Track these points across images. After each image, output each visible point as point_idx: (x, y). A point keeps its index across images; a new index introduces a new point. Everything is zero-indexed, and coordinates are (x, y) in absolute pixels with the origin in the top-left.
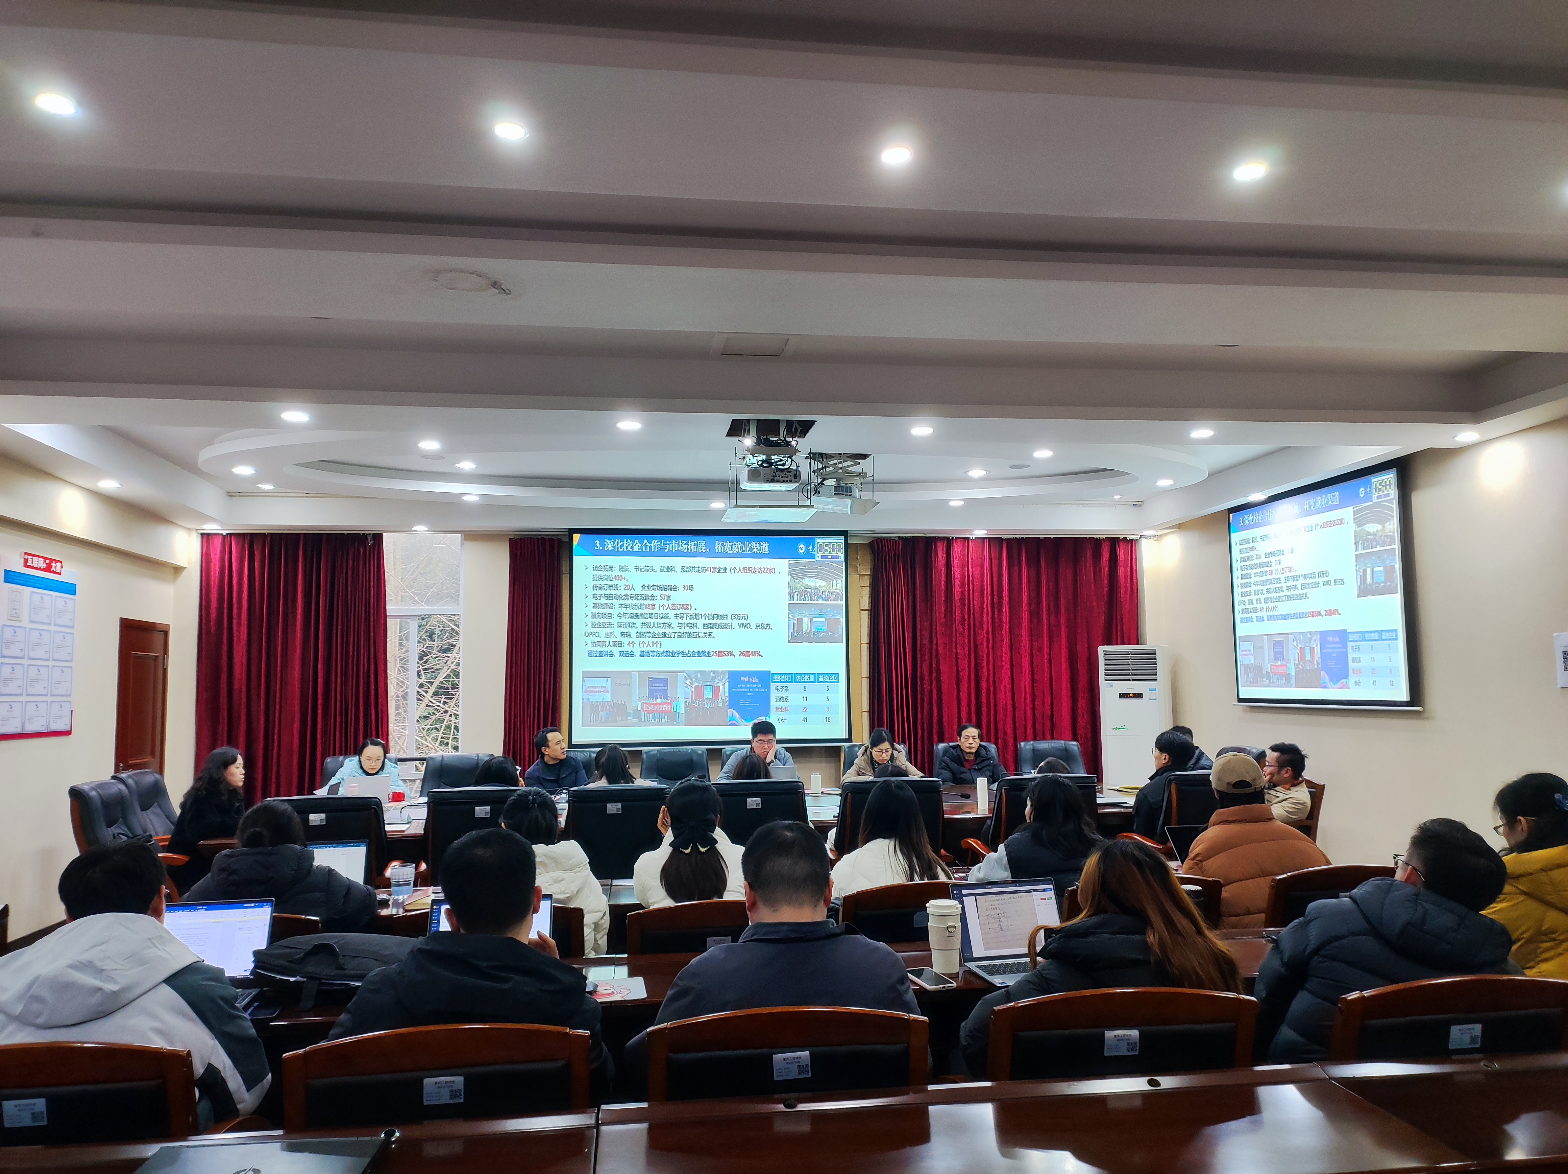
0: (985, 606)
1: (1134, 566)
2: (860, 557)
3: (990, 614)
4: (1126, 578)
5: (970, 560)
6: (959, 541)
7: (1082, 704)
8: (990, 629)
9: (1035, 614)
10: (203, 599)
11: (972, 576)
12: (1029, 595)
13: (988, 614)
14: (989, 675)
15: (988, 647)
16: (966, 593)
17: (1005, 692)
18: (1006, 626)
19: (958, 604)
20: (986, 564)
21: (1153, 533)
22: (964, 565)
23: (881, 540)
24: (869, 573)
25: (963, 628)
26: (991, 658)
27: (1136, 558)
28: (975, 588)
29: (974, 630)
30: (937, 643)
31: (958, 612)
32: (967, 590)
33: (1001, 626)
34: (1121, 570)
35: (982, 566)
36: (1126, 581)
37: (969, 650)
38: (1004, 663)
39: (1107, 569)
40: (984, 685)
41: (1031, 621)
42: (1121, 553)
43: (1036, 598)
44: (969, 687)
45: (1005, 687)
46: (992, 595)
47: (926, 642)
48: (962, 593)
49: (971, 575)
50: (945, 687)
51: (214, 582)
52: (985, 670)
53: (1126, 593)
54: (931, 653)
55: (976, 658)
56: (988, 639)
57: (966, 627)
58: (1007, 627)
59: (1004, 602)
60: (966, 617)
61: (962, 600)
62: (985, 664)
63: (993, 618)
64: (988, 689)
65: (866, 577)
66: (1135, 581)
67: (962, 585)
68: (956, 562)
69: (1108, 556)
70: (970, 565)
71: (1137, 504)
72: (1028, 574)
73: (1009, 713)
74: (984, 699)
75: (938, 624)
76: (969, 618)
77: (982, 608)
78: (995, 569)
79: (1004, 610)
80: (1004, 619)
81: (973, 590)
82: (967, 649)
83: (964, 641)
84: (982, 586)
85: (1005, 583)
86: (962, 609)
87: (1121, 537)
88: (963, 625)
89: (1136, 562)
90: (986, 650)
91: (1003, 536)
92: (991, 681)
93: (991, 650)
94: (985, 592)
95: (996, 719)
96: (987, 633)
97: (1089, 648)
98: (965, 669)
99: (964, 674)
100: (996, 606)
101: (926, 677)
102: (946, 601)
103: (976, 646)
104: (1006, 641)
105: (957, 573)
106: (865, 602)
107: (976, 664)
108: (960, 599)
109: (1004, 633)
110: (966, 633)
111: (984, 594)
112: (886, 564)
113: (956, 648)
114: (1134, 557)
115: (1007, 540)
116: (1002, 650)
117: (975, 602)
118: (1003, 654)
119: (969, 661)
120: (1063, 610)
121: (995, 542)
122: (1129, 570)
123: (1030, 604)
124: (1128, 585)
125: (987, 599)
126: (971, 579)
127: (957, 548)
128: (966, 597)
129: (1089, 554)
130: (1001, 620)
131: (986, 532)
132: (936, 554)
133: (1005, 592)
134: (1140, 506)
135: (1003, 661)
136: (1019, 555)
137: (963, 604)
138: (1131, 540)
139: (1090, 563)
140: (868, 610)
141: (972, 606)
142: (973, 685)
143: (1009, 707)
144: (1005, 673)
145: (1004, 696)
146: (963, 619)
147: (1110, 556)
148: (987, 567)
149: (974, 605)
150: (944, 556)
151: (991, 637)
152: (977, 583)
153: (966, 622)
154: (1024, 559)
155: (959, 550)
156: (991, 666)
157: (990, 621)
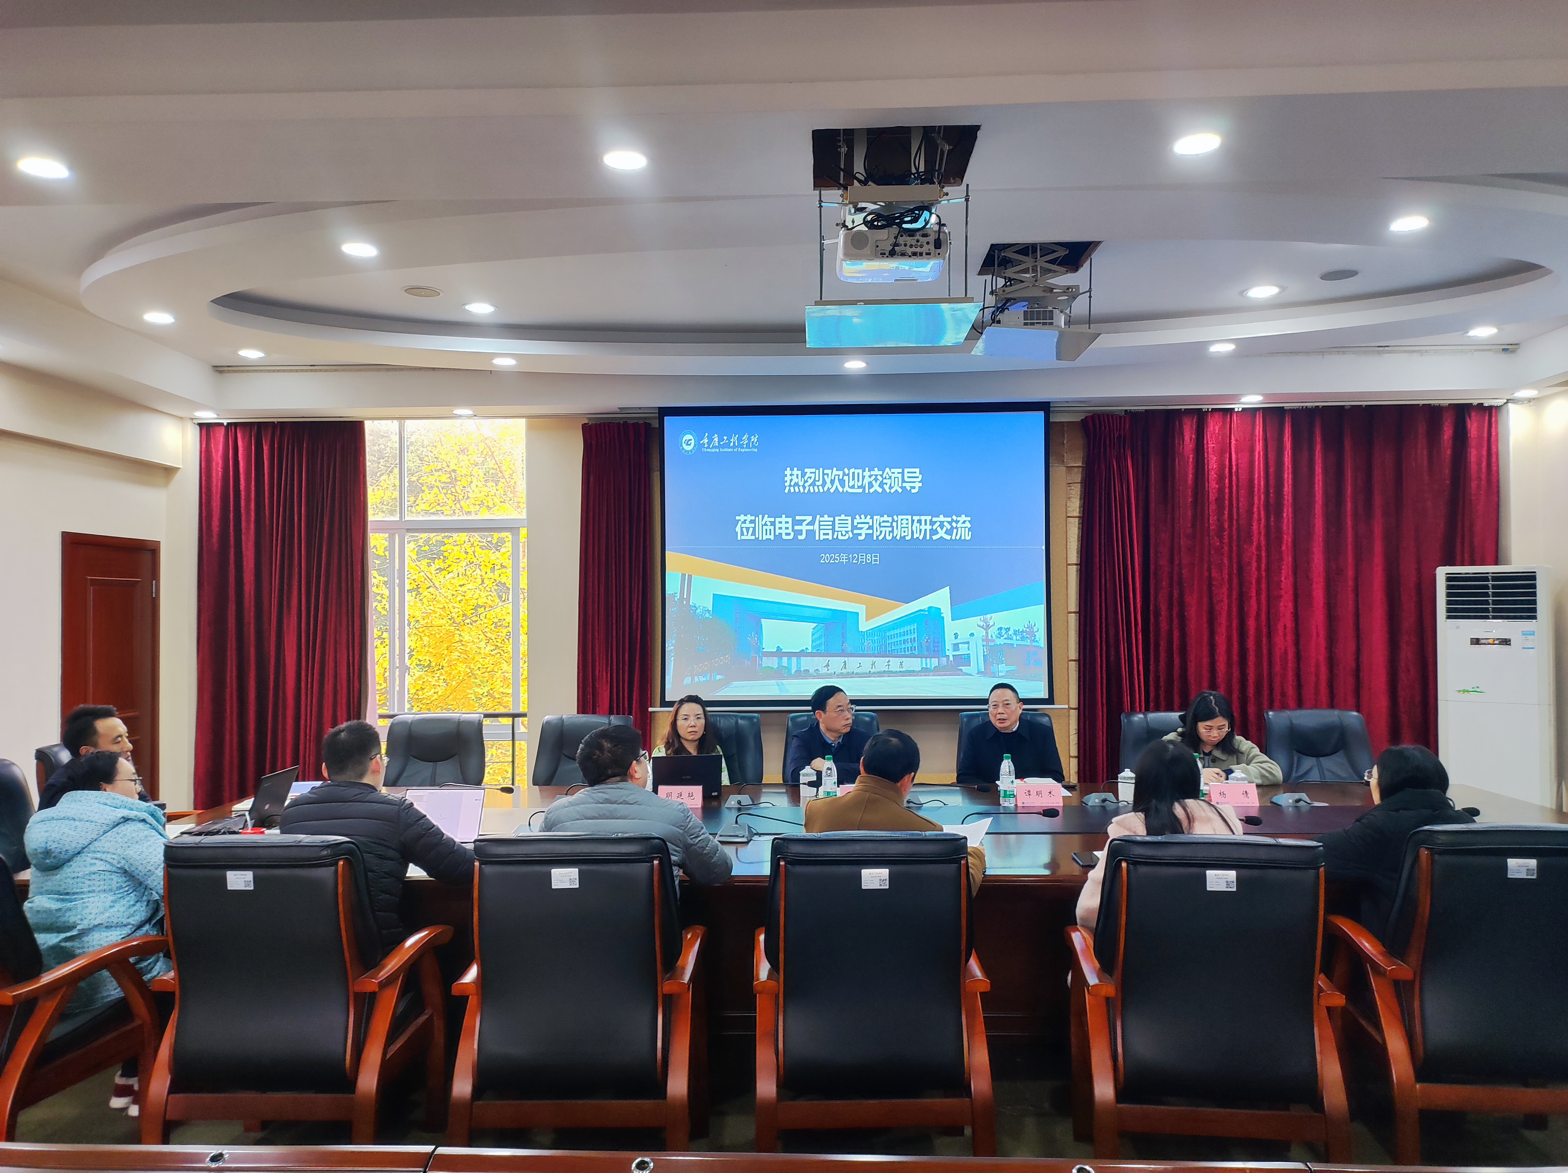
0: (1255, 509)
1: (1493, 447)
2: (1067, 442)
3: (1263, 520)
4: (1479, 464)
5: (1233, 442)
6: (1216, 415)
7: (1407, 653)
8: (1263, 543)
9: (1334, 520)
10: (203, 508)
11: (1237, 465)
12: (1326, 493)
13: (1259, 520)
14: (1259, 609)
15: (1258, 569)
16: (1227, 490)
17: (1285, 635)
18: (1287, 539)
19: (1213, 507)
20: (1259, 447)
21: (1530, 394)
22: (1224, 449)
23: (1099, 416)
24: (1080, 464)
25: (1221, 542)
26: (1263, 586)
27: (1497, 434)
28: (1240, 484)
29: (1238, 546)
30: (1180, 564)
31: (1213, 519)
32: (1227, 485)
33: (1279, 539)
34: (1473, 454)
35: (1252, 450)
36: (1480, 469)
37: (1230, 575)
38: (1282, 592)
39: (1449, 452)
40: (1251, 623)
41: (1326, 530)
42: (1473, 426)
43: (1335, 498)
44: (1229, 627)
45: (1285, 628)
46: (1266, 493)
47: (1163, 562)
48: (1221, 490)
49: (1234, 463)
50: (1192, 626)
51: (217, 486)
52: (1254, 601)
53: (1479, 487)
54: (1171, 578)
55: (1241, 584)
56: (1259, 558)
57: (1226, 541)
58: (1290, 540)
59: (1286, 502)
60: (1226, 526)
61: (1219, 500)
62: (1254, 594)
63: (1267, 526)
64: (1258, 629)
65: (1076, 470)
66: (1494, 468)
67: (1220, 479)
68: (1211, 444)
69: (1451, 431)
70: (1233, 450)
71: (1509, 349)
72: (1323, 462)
73: (1291, 665)
74: (1251, 644)
75: (1182, 536)
76: (1230, 526)
77: (1250, 512)
78: (1272, 456)
79: (1285, 515)
80: (1285, 527)
81: (1237, 486)
82: (1226, 572)
83: (1222, 560)
84: (1251, 480)
85: (1288, 476)
86: (1220, 513)
87: (1475, 402)
88: (1220, 537)
89: (1497, 440)
90: (1256, 573)
91: (1286, 406)
92: (1263, 616)
93: (1264, 574)
94: (1256, 489)
95: (1270, 674)
96: (1259, 548)
97: (1419, 570)
98: (1222, 601)
99: (1223, 608)
100: (1274, 508)
101: (1164, 612)
102: (1195, 502)
103: (1240, 569)
104: (1288, 560)
105: (1212, 462)
106: (1075, 506)
108: (1216, 500)
109: (1284, 548)
110: (1226, 548)
111: (1253, 492)
112: (1105, 451)
113: (1209, 570)
114: (1493, 434)
115: (1294, 412)
116: (1281, 573)
117: (1241, 505)
118: (1283, 579)
119: (1230, 590)
120: (1377, 513)
121: (1275, 415)
122: (1484, 453)
123: (1326, 505)
124: (1483, 476)
125: (1259, 500)
126: (1234, 470)
127: (1213, 427)
128: (1227, 497)
129: (1421, 428)
130: (1279, 530)
131: (1259, 398)
132: (1182, 434)
133: (1287, 488)
134: (1513, 351)
135: (1281, 589)
136: (1312, 434)
137: (1220, 507)
138: (1490, 408)
139: (1421, 444)
140: (1078, 517)
141: (1235, 510)
142: (1235, 623)
143: (1291, 656)
144: (1286, 607)
145: (1283, 642)
146: (1221, 528)
147: (1456, 432)
148: (1259, 453)
149: (1238, 506)
150: (1193, 436)
151: (1263, 554)
152: (1243, 476)
153: (1226, 533)
154: (1318, 439)
155: (1217, 428)
156: (1263, 597)
157: (1263, 532)
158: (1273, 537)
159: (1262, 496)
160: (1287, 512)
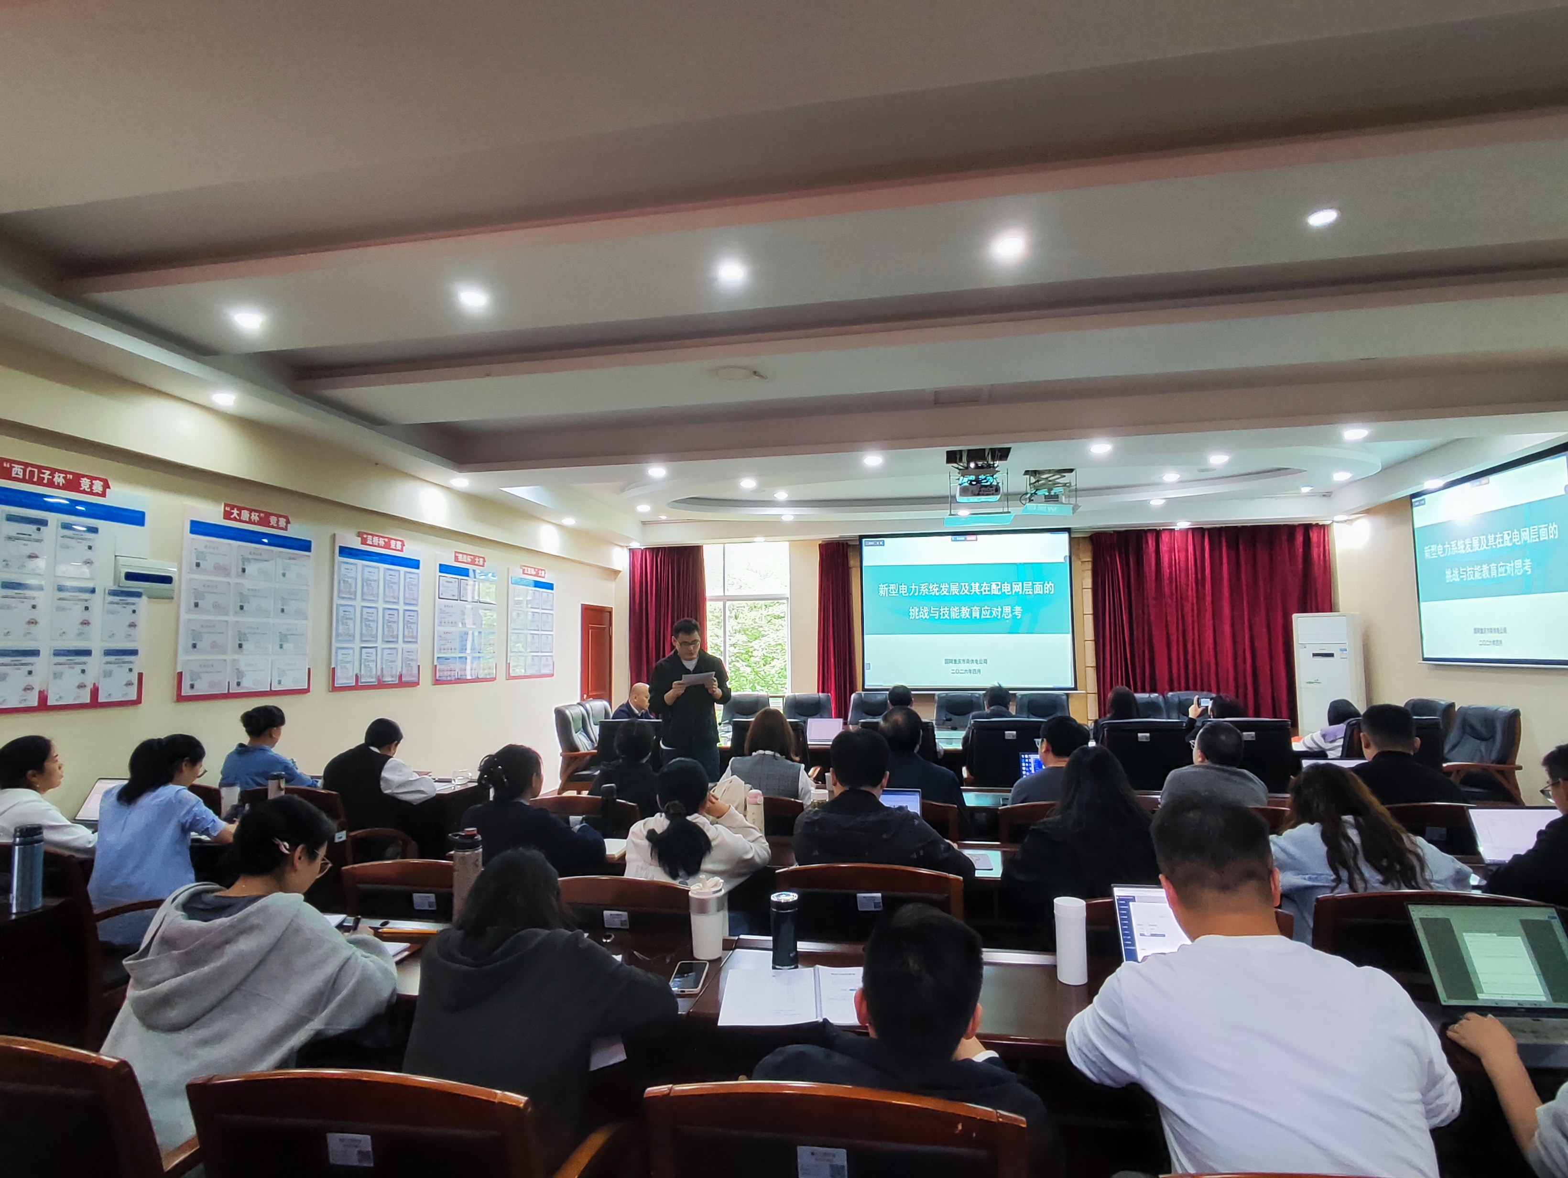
0: (1190, 584)
1: (1326, 546)
2: (1082, 548)
3: (1195, 589)
4: (1319, 557)
5: (1176, 548)
6: (1166, 532)
8: (1195, 602)
9: (1235, 588)
11: (1179, 559)
12: (1229, 574)
13: (1192, 589)
14: (1194, 637)
15: (1193, 616)
16: (1174, 573)
17: (1209, 652)
18: (1208, 599)
19: (1167, 582)
20: (1191, 549)
21: (1344, 517)
22: (1171, 550)
23: (1100, 534)
24: (1090, 560)
25: (1172, 601)
26: (1196, 625)
27: (1328, 540)
28: (1181, 569)
29: (1181, 603)
30: (1149, 615)
31: (1167, 589)
32: (1174, 571)
33: (1204, 599)
34: (1315, 551)
35: (1187, 552)
37: (1177, 619)
38: (1207, 629)
39: (1301, 550)
40: (1190, 645)
41: (1231, 595)
42: (1314, 536)
43: (1235, 576)
44: (1178, 650)
45: (1209, 648)
46: (1196, 574)
47: (1139, 613)
48: (1171, 573)
49: (1177, 559)
50: (1157, 649)
52: (1191, 634)
53: (1318, 569)
55: (1183, 624)
56: (1193, 610)
57: (1175, 600)
58: (1210, 600)
59: (1207, 579)
60: (1174, 592)
61: (1170, 578)
62: (1191, 629)
63: (1197, 593)
64: (1194, 651)
65: (1087, 562)
66: (1328, 561)
67: (1170, 566)
68: (1164, 548)
69: (1301, 539)
70: (1176, 551)
71: (1327, 495)
72: (1228, 557)
75: (1149, 598)
76: (1176, 592)
77: (1187, 585)
78: (1199, 553)
80: (1207, 593)
81: (1179, 571)
82: (1175, 617)
83: (1173, 610)
84: (1187, 568)
85: (1207, 564)
86: (1171, 585)
87: (1314, 523)
88: (1171, 598)
89: (1329, 545)
90: (1192, 618)
91: (1204, 527)
92: (1197, 641)
93: (1196, 619)
96: (1193, 604)
97: (1285, 616)
98: (1173, 633)
99: (1174, 638)
100: (1200, 582)
101: (1141, 640)
102: (1156, 578)
103: (1183, 617)
104: (1210, 610)
105: (1165, 559)
106: (1088, 582)
107: (1184, 631)
108: (1168, 578)
109: (1207, 604)
110: (1175, 605)
111: (1189, 573)
112: (1104, 552)
113: (1167, 618)
114: (1326, 539)
115: (1209, 530)
116: (1206, 618)
117: (1182, 581)
118: (1207, 621)
120: (1261, 583)
121: (1198, 532)
122: (1322, 548)
123: (1230, 581)
124: (1322, 563)
125: (1192, 577)
126: (1177, 561)
127: (1165, 538)
128: (1174, 576)
129: (1284, 538)
130: (1204, 594)
131: (1189, 523)
132: (1147, 542)
133: (1208, 573)
134: (1330, 496)
135: (1206, 627)
136: (1220, 542)
137: (1171, 582)
138: (1324, 526)
139: (1285, 545)
140: (1090, 588)
141: (1179, 584)
143: (1213, 665)
144: (1209, 636)
145: (1209, 655)
146: (1172, 593)
147: (1304, 538)
148: (1192, 552)
149: (1180, 582)
150: (1154, 544)
151: (1195, 608)
152: (1183, 564)
153: (1175, 597)
154: (1224, 544)
155: (1167, 540)
156: (1196, 631)
157: (1195, 595)
158: (1200, 598)
159: (1194, 576)
160: (1208, 586)
